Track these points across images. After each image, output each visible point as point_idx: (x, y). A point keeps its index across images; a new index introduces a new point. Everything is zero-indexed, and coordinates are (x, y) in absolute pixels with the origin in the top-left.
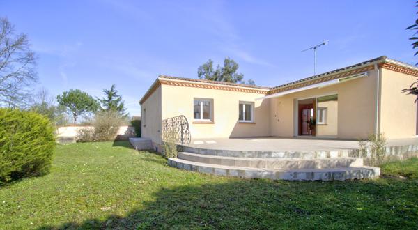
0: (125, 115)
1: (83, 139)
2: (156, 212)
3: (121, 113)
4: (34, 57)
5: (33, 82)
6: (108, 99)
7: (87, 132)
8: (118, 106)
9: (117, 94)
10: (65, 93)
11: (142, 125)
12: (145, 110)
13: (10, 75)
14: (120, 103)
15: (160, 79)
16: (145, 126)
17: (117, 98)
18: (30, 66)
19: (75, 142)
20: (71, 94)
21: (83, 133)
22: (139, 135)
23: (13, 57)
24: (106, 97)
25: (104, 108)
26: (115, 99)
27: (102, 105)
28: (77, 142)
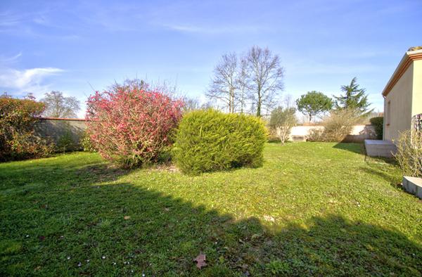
0: (367, 112)
1: (313, 139)
2: (314, 256)
3: (362, 109)
4: (282, 71)
5: (280, 91)
6: (346, 96)
7: (316, 132)
8: (359, 102)
9: (358, 88)
10: (302, 96)
11: (385, 123)
12: (389, 103)
13: (268, 89)
14: (361, 98)
15: (409, 53)
16: (388, 125)
17: (358, 93)
18: (279, 79)
19: (305, 140)
20: (308, 97)
21: (313, 133)
22: (380, 137)
23: (270, 75)
24: (344, 94)
25: (342, 106)
26: (354, 94)
27: (339, 102)
28: (307, 140)
